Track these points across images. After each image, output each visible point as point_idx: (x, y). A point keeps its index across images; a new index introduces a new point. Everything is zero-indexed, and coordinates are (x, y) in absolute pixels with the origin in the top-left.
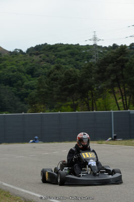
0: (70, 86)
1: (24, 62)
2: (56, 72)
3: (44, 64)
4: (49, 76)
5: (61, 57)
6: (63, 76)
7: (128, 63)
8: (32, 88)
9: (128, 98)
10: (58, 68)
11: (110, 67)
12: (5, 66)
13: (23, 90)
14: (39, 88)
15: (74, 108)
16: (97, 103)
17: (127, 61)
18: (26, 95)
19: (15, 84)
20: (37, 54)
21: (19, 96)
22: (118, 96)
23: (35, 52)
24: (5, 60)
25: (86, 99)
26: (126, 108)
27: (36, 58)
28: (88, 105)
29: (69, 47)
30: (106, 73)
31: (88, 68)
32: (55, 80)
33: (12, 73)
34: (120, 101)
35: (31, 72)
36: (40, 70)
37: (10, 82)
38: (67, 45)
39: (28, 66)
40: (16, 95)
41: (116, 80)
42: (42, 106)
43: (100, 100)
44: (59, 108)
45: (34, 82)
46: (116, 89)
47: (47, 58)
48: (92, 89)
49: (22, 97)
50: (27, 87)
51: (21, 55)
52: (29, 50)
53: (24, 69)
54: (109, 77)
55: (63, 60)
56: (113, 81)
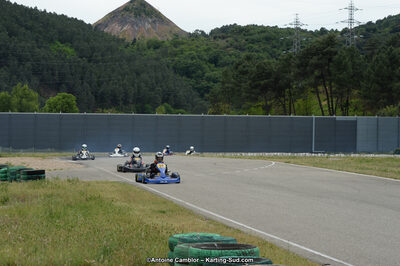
0: (262, 82)
1: (206, 48)
2: (246, 63)
3: (232, 51)
4: (237, 68)
5: (253, 42)
6: (254, 69)
7: (337, 56)
8: (215, 81)
9: (334, 100)
10: (248, 58)
11: (314, 60)
12: (182, 52)
13: (204, 83)
14: (223, 83)
15: (267, 109)
16: (296, 105)
17: (336, 53)
18: (207, 89)
19: (194, 75)
20: (224, 38)
21: (199, 90)
22: (323, 96)
23: (221, 35)
24: (183, 44)
25: (282, 99)
26: (332, 112)
27: (222, 43)
28: (284, 106)
29: (263, 30)
30: (308, 68)
31: (286, 60)
32: (244, 73)
33: (190, 61)
34: (324, 103)
35: (214, 61)
36: (226, 58)
37: (187, 72)
38: (262, 27)
39: (211, 52)
40: (195, 89)
41: (322, 76)
42: (227, 106)
43: (300, 101)
44: (248, 110)
45: (218, 73)
46: (321, 88)
47: (235, 43)
48: (290, 87)
49: (202, 92)
50: (209, 79)
51: (202, 38)
52: (212, 32)
53: (205, 57)
54: (312, 72)
55: (256, 47)
56: (318, 78)
